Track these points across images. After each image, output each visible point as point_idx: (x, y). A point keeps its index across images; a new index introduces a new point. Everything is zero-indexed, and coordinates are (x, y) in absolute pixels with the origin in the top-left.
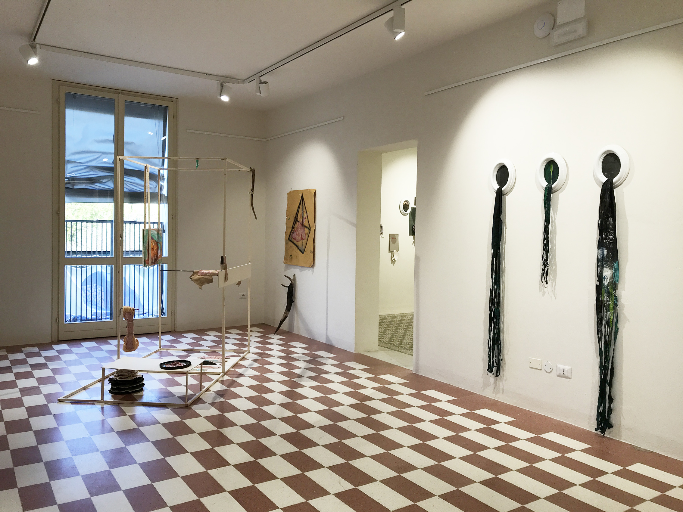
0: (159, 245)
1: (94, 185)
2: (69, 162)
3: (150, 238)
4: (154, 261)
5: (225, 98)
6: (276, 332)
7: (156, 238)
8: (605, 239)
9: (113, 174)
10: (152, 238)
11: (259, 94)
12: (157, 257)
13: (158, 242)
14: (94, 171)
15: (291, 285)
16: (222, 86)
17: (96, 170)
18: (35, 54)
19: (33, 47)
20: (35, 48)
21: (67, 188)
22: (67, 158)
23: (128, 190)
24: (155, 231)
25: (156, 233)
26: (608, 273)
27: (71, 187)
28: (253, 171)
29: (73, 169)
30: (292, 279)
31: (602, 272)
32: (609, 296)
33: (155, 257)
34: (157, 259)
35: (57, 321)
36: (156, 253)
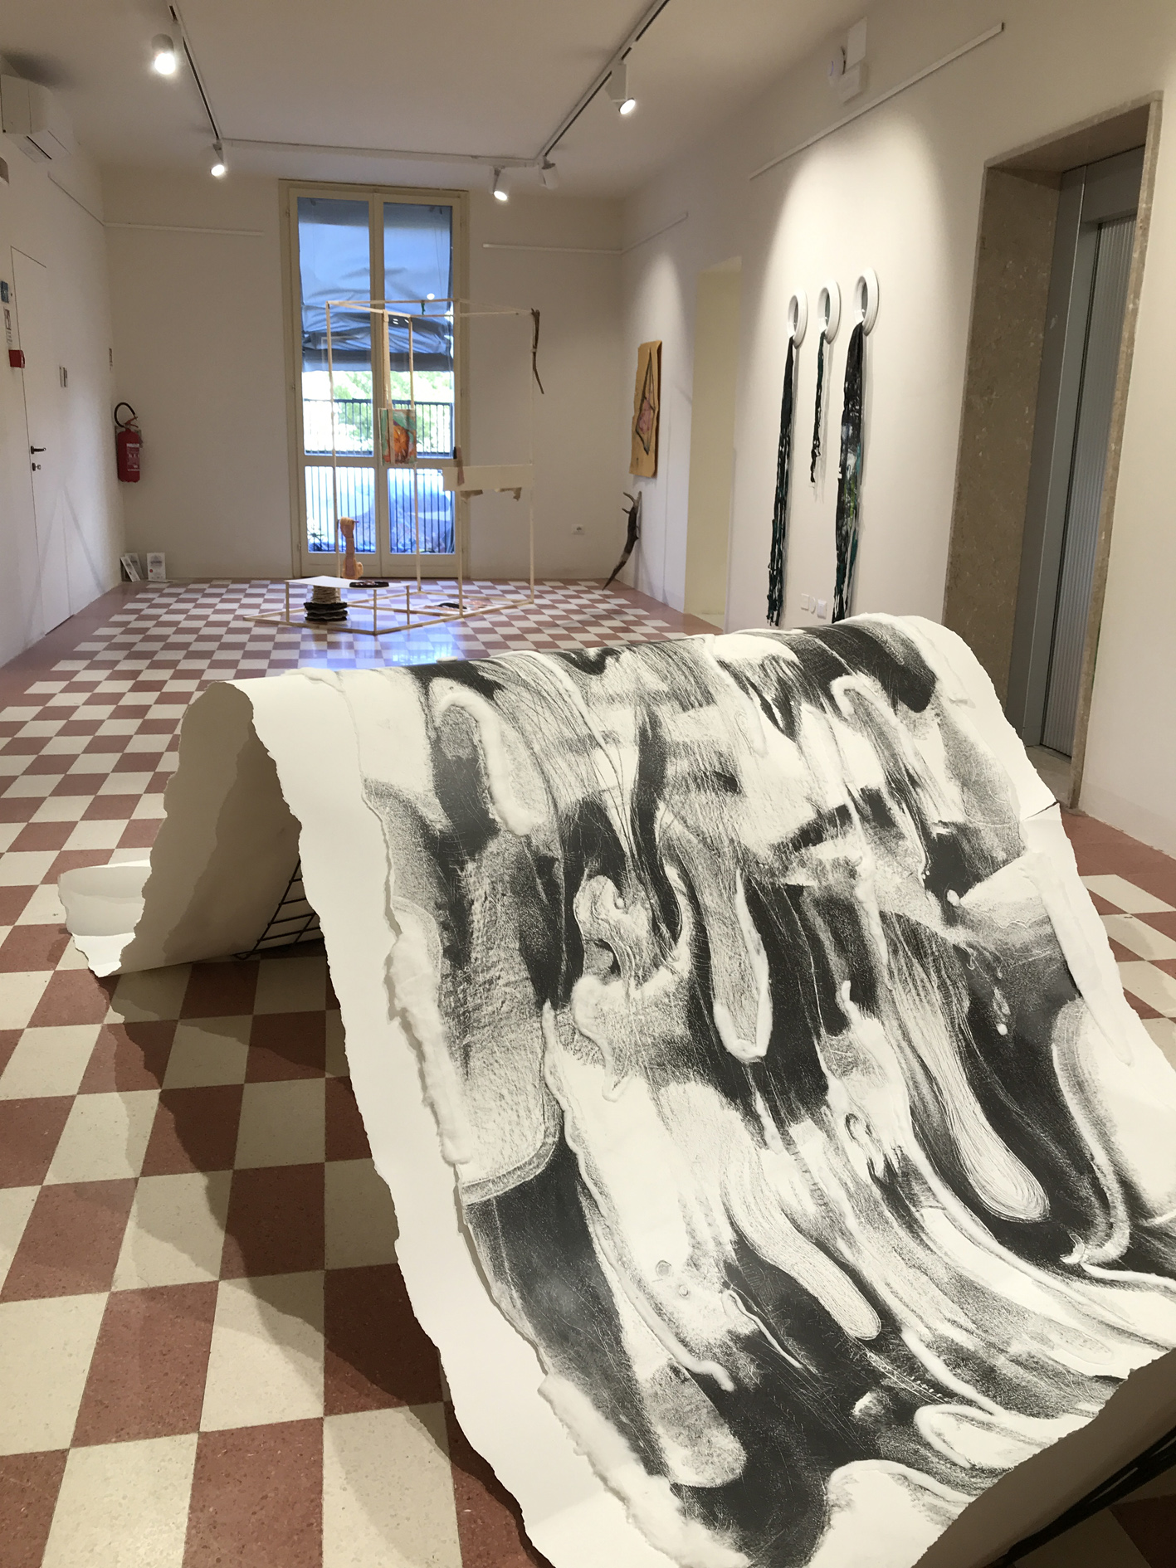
0: (410, 435)
1: (347, 343)
2: (309, 308)
3: (391, 423)
4: (400, 458)
5: (501, 196)
6: (606, 586)
7: (404, 423)
8: (852, 411)
9: (369, 325)
10: (395, 423)
11: (543, 185)
12: (407, 452)
13: (408, 430)
14: (344, 322)
15: (633, 508)
16: (497, 173)
17: (347, 320)
18: (222, 161)
19: (218, 148)
20: (220, 149)
21: (304, 349)
22: (306, 301)
23: (396, 349)
24: (401, 413)
25: (403, 416)
26: (851, 460)
27: (312, 347)
28: (536, 315)
29: (315, 319)
30: (636, 498)
31: (846, 459)
32: (850, 494)
33: (402, 452)
34: (407, 455)
35: (299, 549)
36: (404, 445)
